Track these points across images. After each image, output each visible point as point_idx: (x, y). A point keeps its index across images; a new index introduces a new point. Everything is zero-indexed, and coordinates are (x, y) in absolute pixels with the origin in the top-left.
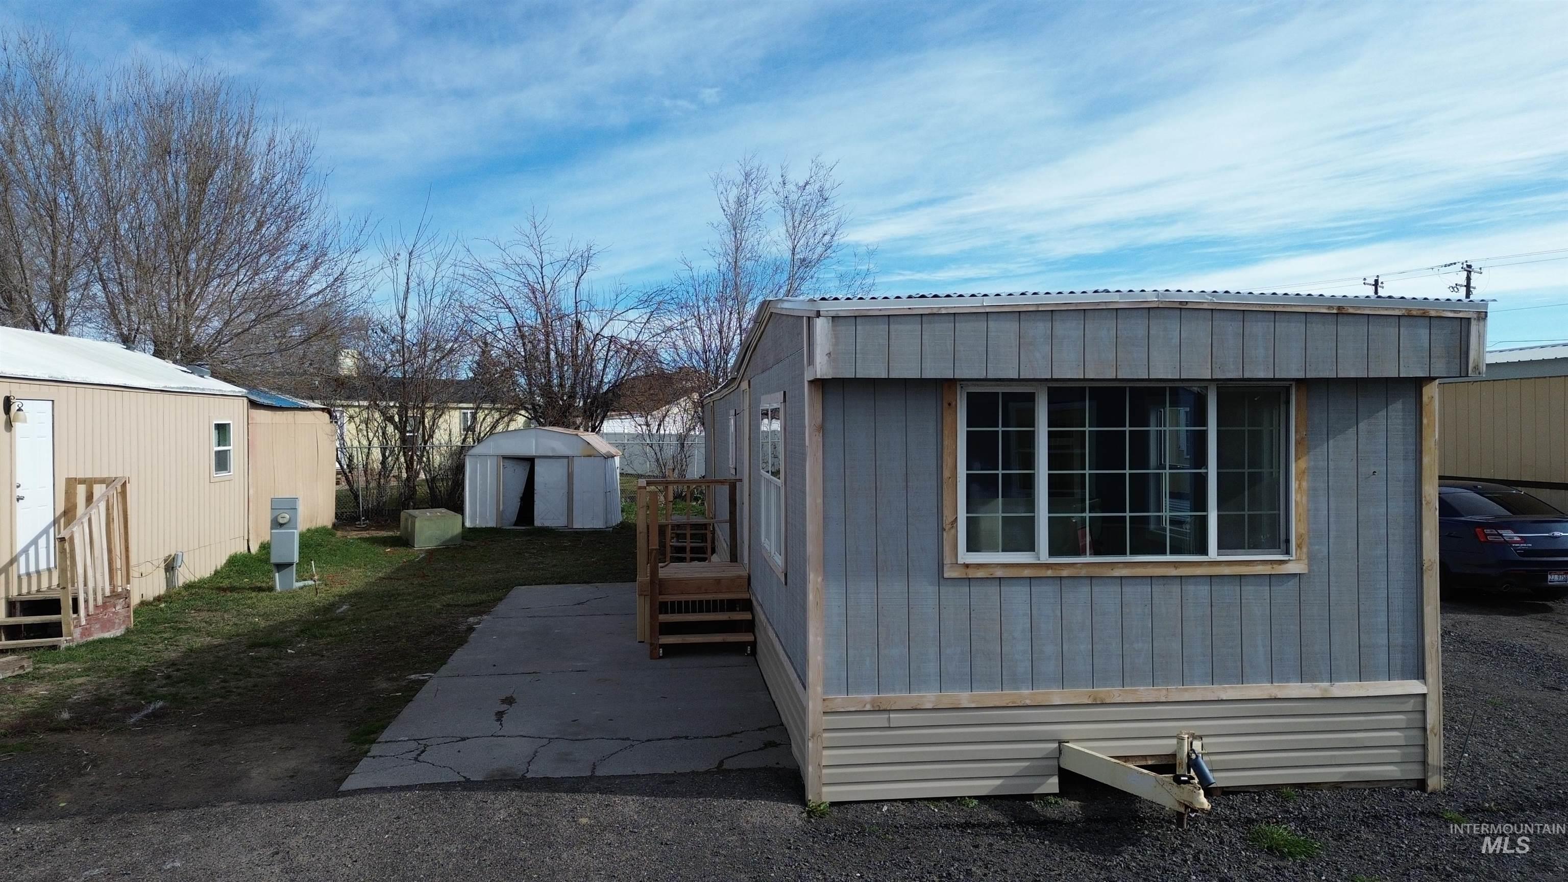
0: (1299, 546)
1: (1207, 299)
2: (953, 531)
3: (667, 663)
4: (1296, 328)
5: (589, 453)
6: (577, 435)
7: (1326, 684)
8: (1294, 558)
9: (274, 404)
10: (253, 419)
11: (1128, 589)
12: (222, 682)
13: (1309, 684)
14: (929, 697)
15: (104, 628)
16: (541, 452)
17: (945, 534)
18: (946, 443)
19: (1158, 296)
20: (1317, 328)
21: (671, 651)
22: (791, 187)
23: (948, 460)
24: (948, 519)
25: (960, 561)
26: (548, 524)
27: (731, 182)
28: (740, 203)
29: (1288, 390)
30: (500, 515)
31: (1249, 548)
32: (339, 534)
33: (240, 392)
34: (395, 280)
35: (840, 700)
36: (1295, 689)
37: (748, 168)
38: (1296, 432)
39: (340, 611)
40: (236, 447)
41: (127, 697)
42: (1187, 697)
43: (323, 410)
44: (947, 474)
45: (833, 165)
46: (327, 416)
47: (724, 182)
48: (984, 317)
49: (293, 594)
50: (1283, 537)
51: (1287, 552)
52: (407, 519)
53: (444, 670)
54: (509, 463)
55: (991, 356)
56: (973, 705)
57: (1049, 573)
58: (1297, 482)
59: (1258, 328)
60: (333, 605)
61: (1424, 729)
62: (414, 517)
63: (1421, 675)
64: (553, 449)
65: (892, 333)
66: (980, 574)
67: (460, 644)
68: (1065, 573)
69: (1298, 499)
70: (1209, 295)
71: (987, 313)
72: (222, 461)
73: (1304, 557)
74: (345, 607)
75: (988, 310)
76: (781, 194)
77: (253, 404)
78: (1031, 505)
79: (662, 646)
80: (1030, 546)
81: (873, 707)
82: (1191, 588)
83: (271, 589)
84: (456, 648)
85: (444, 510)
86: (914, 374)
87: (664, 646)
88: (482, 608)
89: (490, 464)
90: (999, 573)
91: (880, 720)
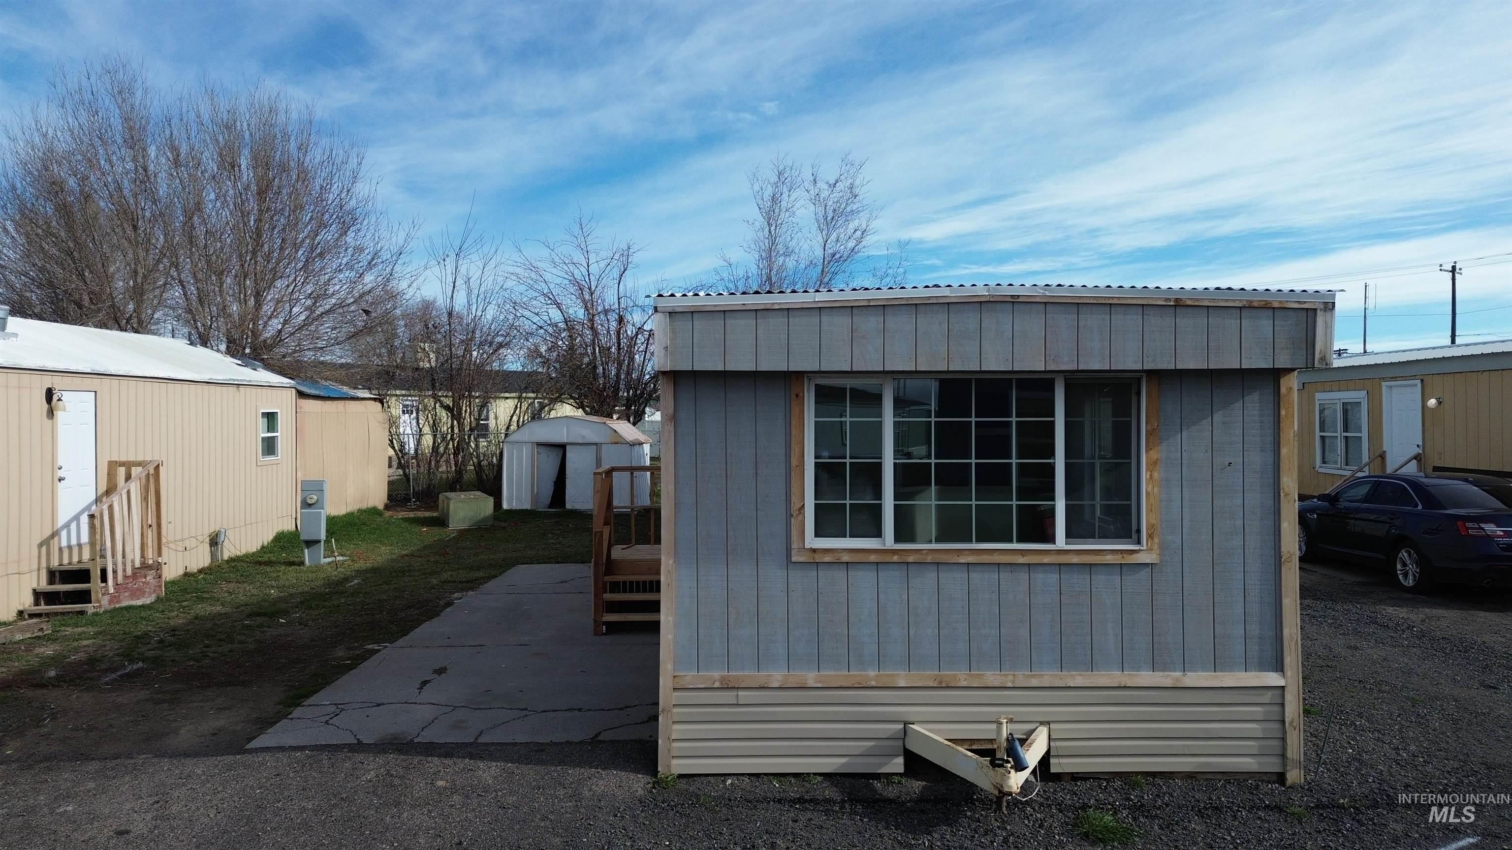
0: (1150, 536)
1: (1040, 293)
2: (800, 517)
3: (607, 639)
4: (1133, 320)
5: (616, 441)
6: (605, 423)
7: (1178, 674)
8: (1144, 548)
9: (322, 394)
10: (301, 408)
11: (975, 576)
12: (204, 647)
13: (1161, 674)
14: (777, 676)
15: (134, 595)
16: (571, 440)
17: (793, 520)
18: (794, 432)
19: (989, 291)
20: (1155, 320)
21: (613, 628)
22: (822, 185)
23: (795, 449)
24: (796, 506)
25: (807, 546)
26: (577, 507)
27: (766, 182)
28: (774, 199)
29: (1139, 380)
30: (535, 498)
31: (1100, 538)
32: (388, 514)
33: (288, 383)
34: (444, 280)
35: (690, 676)
36: (1147, 677)
37: (781, 168)
38: (1147, 423)
39: (349, 585)
40: (283, 434)
41: (116, 659)
42: (1034, 682)
43: (375, 399)
44: (794, 462)
45: (863, 162)
46: (379, 405)
47: (760, 181)
48: (817, 312)
49: (318, 568)
50: (1134, 528)
51: (1139, 542)
52: (443, 501)
53: (400, 642)
54: (541, 449)
55: (824, 350)
56: (819, 685)
57: (896, 558)
58: (1149, 473)
59: (1093, 321)
60: (346, 579)
61: (1283, 722)
62: (449, 499)
63: (1279, 667)
64: (583, 437)
65: (728, 328)
66: (827, 559)
67: (430, 618)
68: (911, 559)
69: (1150, 489)
70: (1041, 288)
71: (820, 308)
72: (269, 446)
73: (1156, 547)
74: (356, 581)
75: (820, 305)
76: (812, 192)
77: (301, 394)
78: (878, 494)
79: (605, 623)
80: (878, 533)
81: (722, 684)
82: (1039, 577)
83: (302, 563)
84: (425, 621)
85: (478, 493)
86: (749, 367)
87: (608, 624)
88: (472, 584)
89: (526, 451)
90: (846, 558)
91: (728, 697)
